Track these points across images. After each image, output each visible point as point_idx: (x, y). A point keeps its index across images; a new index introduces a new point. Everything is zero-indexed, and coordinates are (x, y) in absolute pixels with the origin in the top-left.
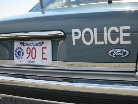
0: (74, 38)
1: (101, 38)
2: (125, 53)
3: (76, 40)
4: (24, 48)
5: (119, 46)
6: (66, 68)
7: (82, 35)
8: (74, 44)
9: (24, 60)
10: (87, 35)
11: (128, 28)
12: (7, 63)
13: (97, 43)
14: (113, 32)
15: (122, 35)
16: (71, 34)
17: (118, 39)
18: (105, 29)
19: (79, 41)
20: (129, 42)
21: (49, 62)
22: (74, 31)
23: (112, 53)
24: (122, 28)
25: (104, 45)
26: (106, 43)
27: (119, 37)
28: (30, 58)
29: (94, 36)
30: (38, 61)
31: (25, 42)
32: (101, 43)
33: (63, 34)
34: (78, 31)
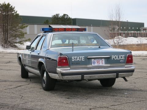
0: (112, 58)
1: (119, 58)
4: (96, 61)
5: (122, 60)
9: (96, 64)
10: (116, 57)
12: (90, 66)
13: (118, 59)
14: (121, 57)
15: (123, 57)
16: (112, 57)
19: (114, 59)
21: (104, 65)
22: (112, 56)
24: (123, 56)
28: (98, 64)
29: (117, 57)
30: (101, 64)
31: (96, 59)
33: (110, 57)
34: (114, 56)
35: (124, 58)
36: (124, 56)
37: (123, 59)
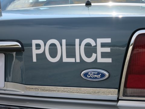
0: (35, 52)
1: (71, 53)
2: (103, 75)
3: (37, 55)
6: (23, 93)
7: (45, 49)
8: (35, 60)
11: (108, 40)
13: (65, 60)
15: (100, 50)
17: (94, 55)
18: (77, 41)
20: (109, 60)
22: (34, 42)
23: (86, 75)
25: (76, 63)
26: (78, 60)
27: (96, 53)
32: (72, 60)
33: (20, 46)
34: (40, 42)
35: (104, 55)
36: (103, 45)
37: (100, 60)
